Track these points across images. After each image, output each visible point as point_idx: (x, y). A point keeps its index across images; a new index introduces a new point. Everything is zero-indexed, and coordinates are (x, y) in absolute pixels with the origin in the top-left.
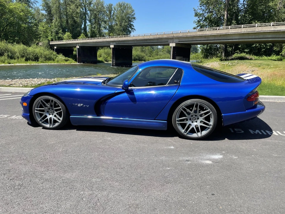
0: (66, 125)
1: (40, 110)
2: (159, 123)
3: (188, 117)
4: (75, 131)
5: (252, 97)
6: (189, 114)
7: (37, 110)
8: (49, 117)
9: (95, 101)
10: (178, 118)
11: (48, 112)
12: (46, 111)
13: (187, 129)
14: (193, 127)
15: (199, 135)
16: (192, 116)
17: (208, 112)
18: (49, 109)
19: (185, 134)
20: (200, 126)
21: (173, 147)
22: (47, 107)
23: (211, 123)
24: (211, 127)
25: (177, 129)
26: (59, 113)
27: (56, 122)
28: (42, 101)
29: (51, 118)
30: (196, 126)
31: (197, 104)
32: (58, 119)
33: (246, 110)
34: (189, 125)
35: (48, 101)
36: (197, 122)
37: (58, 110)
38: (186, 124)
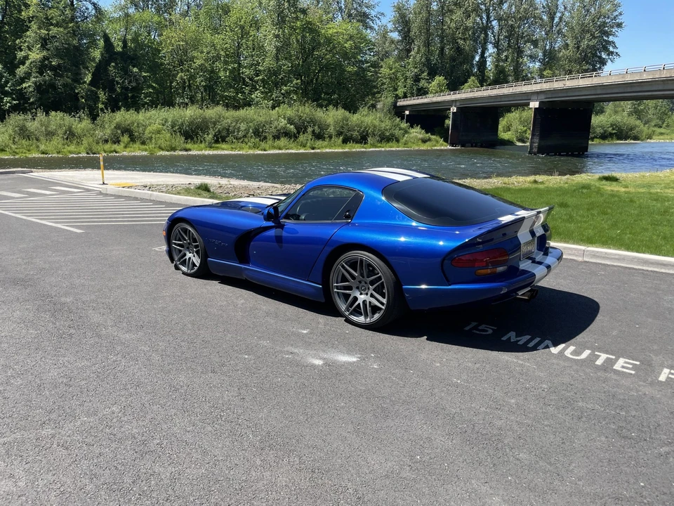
1: (179, 245)
3: (352, 282)
4: (216, 282)
6: (353, 278)
7: (175, 244)
8: (189, 255)
10: (337, 283)
11: (188, 248)
12: (185, 247)
13: (351, 305)
14: (359, 304)
15: (368, 319)
16: (360, 282)
17: (380, 278)
18: (189, 244)
19: (347, 313)
20: (370, 302)
21: (305, 332)
22: (186, 240)
23: (384, 301)
24: (383, 308)
25: (336, 302)
26: (197, 252)
27: (194, 265)
28: (179, 231)
29: (190, 258)
30: (364, 302)
31: (361, 261)
32: (197, 261)
33: (450, 285)
34: (356, 299)
35: (185, 231)
36: (367, 294)
37: (196, 247)
38: (349, 295)
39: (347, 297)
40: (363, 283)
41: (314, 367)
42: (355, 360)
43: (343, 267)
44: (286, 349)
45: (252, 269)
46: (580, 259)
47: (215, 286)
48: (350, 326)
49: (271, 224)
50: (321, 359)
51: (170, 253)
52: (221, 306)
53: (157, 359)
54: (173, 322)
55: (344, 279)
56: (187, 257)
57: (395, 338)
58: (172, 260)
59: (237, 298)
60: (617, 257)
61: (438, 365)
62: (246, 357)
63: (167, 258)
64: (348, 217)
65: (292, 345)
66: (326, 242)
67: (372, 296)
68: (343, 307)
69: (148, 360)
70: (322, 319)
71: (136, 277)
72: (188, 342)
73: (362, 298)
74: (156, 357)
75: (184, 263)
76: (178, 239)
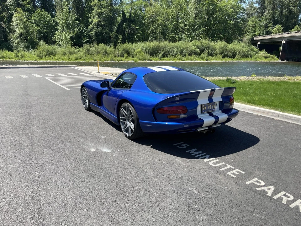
0: (89, 109)
2: (113, 117)
3: (125, 117)
4: (93, 113)
6: (126, 115)
7: (83, 96)
9: (96, 93)
10: (121, 117)
11: (86, 98)
13: (125, 127)
15: (130, 135)
16: (129, 117)
19: (124, 131)
21: (103, 137)
23: (134, 127)
24: (133, 130)
25: (121, 125)
26: (88, 100)
28: (83, 91)
30: (129, 127)
31: (127, 107)
32: (88, 104)
33: (156, 122)
34: (127, 125)
38: (125, 123)
42: (109, 151)
43: (122, 109)
44: (87, 143)
46: (276, 118)
47: (91, 115)
49: (106, 89)
50: (96, 149)
55: (123, 115)
56: (86, 102)
60: (295, 119)
61: (142, 158)
64: (129, 87)
65: (91, 142)
68: (122, 128)
73: (129, 125)
76: (83, 94)
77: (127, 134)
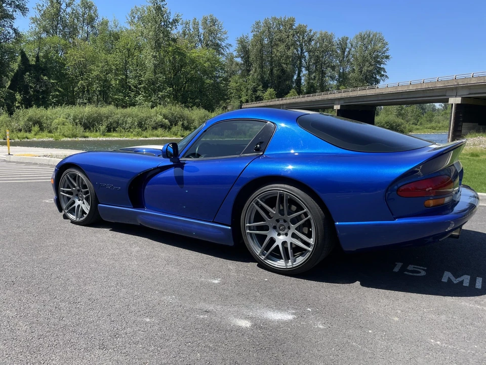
1: (68, 192)
3: (268, 222)
4: (107, 230)
5: (427, 190)
6: (270, 216)
7: (63, 191)
8: (78, 202)
10: (250, 223)
11: (77, 195)
12: (74, 194)
13: (267, 248)
14: (278, 246)
15: (290, 264)
16: (278, 221)
17: (306, 214)
18: (79, 191)
19: (263, 258)
20: (291, 243)
21: (216, 282)
22: (75, 187)
23: (312, 241)
24: (310, 249)
25: (249, 245)
26: (87, 199)
27: (83, 212)
28: (68, 178)
29: (79, 206)
30: (284, 243)
31: (282, 195)
32: (86, 208)
33: (395, 219)
34: (272, 241)
35: (75, 177)
36: (286, 234)
37: (87, 193)
38: (265, 236)
39: (261, 239)
40: (281, 222)
41: (240, 331)
42: (290, 317)
43: (257, 203)
44: (198, 306)
45: (147, 214)
47: (105, 234)
48: (266, 272)
49: (170, 162)
50: (247, 318)
51: (58, 202)
52: (112, 255)
53: (24, 329)
54: (53, 277)
55: (258, 218)
56: (76, 205)
57: (325, 284)
58: (60, 209)
59: (131, 245)
61: (396, 319)
62: (148, 320)
63: (56, 208)
64: (258, 150)
65: (205, 300)
66: (236, 179)
67: (294, 236)
68: (257, 250)
69: (12, 331)
70: (232, 266)
71: (19, 227)
72: (70, 303)
73: (280, 239)
74: (23, 326)
75: (72, 211)
76: (66, 186)
77: (280, 264)
